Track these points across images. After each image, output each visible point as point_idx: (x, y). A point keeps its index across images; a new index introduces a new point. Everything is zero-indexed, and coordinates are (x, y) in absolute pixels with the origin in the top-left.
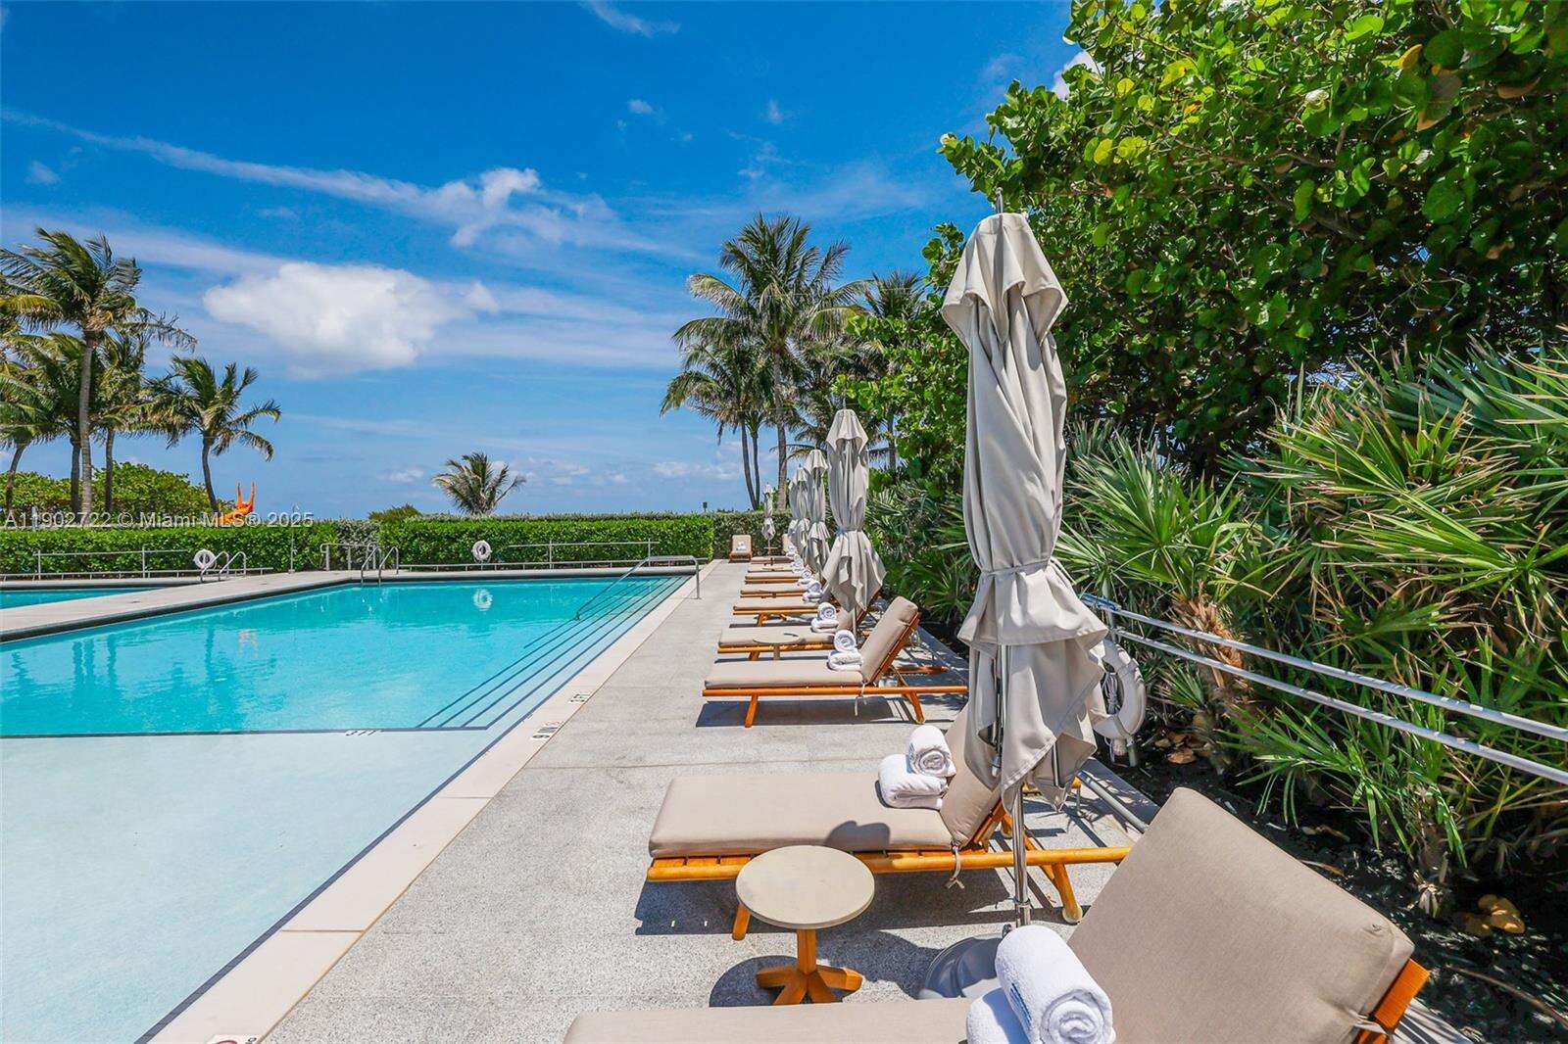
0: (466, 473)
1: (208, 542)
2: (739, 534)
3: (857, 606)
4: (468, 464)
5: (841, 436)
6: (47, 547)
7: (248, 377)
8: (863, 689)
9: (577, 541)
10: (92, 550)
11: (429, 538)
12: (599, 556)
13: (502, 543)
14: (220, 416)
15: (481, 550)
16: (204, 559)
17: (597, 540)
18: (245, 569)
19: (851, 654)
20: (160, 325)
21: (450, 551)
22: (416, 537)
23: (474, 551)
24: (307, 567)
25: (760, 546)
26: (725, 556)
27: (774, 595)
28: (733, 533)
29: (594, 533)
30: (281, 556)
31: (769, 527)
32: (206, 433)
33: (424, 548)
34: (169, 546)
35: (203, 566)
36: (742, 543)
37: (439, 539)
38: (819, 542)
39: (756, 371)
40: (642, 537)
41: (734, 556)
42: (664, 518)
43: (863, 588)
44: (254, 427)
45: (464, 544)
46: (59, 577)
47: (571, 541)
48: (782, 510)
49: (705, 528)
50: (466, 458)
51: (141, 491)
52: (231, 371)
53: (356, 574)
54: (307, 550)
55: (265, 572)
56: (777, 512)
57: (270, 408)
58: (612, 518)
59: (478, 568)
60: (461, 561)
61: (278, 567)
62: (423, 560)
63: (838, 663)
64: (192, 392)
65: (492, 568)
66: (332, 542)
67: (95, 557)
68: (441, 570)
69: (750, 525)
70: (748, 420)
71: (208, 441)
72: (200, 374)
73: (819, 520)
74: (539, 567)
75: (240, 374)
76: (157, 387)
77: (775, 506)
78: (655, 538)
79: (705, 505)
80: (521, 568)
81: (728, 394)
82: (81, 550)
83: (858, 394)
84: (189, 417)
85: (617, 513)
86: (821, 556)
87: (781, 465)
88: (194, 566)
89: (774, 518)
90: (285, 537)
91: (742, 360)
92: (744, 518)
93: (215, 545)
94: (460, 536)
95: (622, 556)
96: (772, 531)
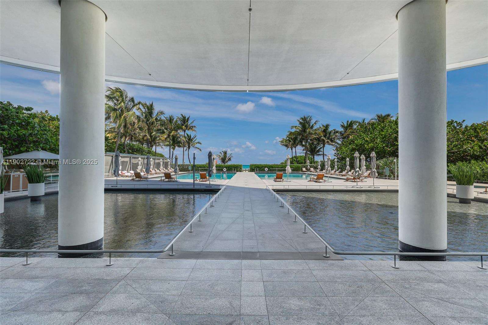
15: (267, 169)
96: (309, 167)
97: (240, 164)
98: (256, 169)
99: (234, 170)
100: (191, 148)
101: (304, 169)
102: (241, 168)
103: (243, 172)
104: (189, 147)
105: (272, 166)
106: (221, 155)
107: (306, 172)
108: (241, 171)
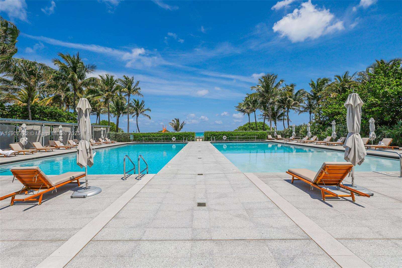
6: (144, 136)
9: (242, 136)
10: (152, 137)
13: (228, 136)
15: (225, 137)
16: (174, 139)
17: (246, 136)
23: (223, 138)
29: (245, 134)
34: (167, 136)
37: (216, 135)
40: (254, 135)
60: (220, 139)
65: (227, 141)
80: (232, 141)
82: (151, 137)
88: (172, 140)
94: (220, 135)
95: (251, 139)
96: (276, 134)
97: (192, 132)
98: (212, 138)
99: (185, 139)
100: (140, 115)
101: (270, 137)
102: (194, 137)
103: (196, 141)
104: (137, 114)
105: (232, 134)
106: (174, 123)
107: (273, 139)
108: (193, 140)
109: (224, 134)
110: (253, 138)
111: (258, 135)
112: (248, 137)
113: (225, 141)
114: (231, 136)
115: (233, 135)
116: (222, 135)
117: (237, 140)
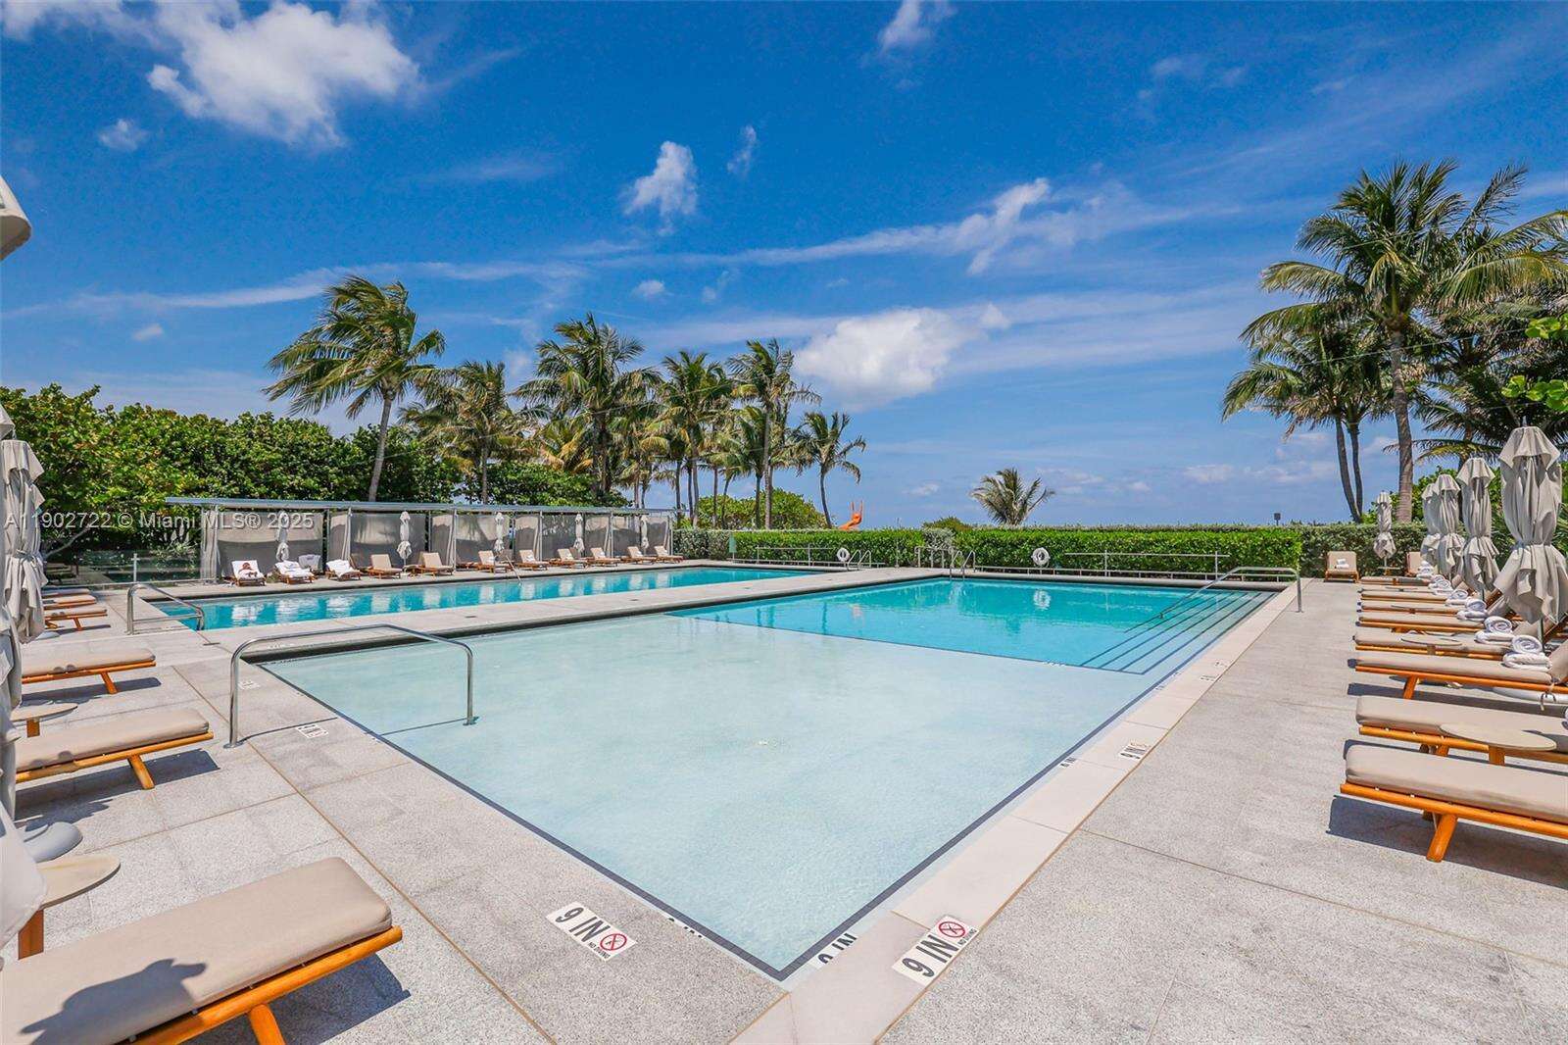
0: (1000, 487)
1: (845, 543)
2: (1336, 549)
3: (1543, 619)
4: (1000, 479)
5: (1521, 452)
6: (761, 543)
7: (845, 422)
8: (1552, 687)
9: (1133, 551)
10: (783, 546)
11: (996, 545)
12: (1156, 567)
13: (1058, 550)
14: (831, 452)
15: (1041, 557)
16: (843, 555)
17: (1157, 551)
18: (870, 563)
19: (1535, 657)
20: (802, 392)
21: (1013, 556)
22: (985, 543)
23: (1034, 557)
24: (905, 564)
25: (1370, 564)
26: (1316, 575)
27: (1413, 611)
28: (1327, 548)
29: (1151, 544)
30: (889, 554)
31: (1386, 544)
32: (823, 465)
33: (992, 553)
34: (823, 545)
35: (842, 559)
36: (1342, 561)
37: (1004, 545)
38: (1482, 560)
39: (1359, 355)
40: (1208, 549)
41: (1330, 575)
42: (1232, 530)
43: (1552, 603)
44: (849, 457)
45: (1025, 550)
46: (768, 563)
47: (1127, 550)
48: (1406, 522)
49: (1290, 543)
50: (1000, 473)
51: (780, 507)
52: (835, 419)
53: (946, 571)
54: (905, 551)
55: (881, 566)
56: (1398, 525)
57: (860, 443)
58: (1168, 530)
59: (1037, 572)
60: (1022, 565)
61: (888, 563)
62: (989, 563)
63: (1518, 663)
64: (814, 436)
65: (1051, 573)
66: (922, 545)
67: (784, 551)
68: (1007, 571)
69: (1350, 541)
70: (1347, 415)
71: (824, 469)
72: (819, 423)
73: (1481, 534)
74: (1094, 574)
75: (840, 419)
76: (795, 434)
77: (1394, 518)
78: (1223, 551)
79: (1277, 517)
80: (1076, 573)
81: (1314, 388)
83: (1546, 397)
84: (813, 454)
85: (1174, 525)
86: (1484, 575)
87: (1402, 468)
88: (837, 559)
89: (1394, 532)
90: (891, 541)
91: (1337, 346)
92: (1345, 532)
93: (849, 545)
94: (1021, 544)
95: (1184, 567)
96: (1390, 548)
102: (913, 549)
105: (1077, 540)
109: (1039, 540)
110: (1197, 564)
111: (1234, 549)
112: (1171, 560)
113: (1044, 572)
114: (1074, 550)
115: (1081, 547)
116: (1031, 543)
117: (1106, 571)
